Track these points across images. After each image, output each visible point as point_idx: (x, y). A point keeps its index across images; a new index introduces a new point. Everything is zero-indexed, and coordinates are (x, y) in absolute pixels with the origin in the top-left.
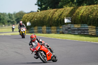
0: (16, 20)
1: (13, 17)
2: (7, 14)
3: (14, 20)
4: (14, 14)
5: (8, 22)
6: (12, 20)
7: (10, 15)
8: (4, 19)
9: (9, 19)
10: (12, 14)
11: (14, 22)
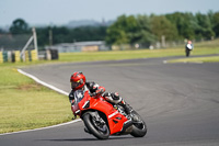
0: (214, 29)
1: (208, 22)
2: (194, 14)
3: (210, 29)
4: (210, 15)
5: (197, 32)
6: (205, 30)
7: (200, 18)
8: (186, 26)
9: (199, 27)
10: (204, 17)
11: (209, 32)
